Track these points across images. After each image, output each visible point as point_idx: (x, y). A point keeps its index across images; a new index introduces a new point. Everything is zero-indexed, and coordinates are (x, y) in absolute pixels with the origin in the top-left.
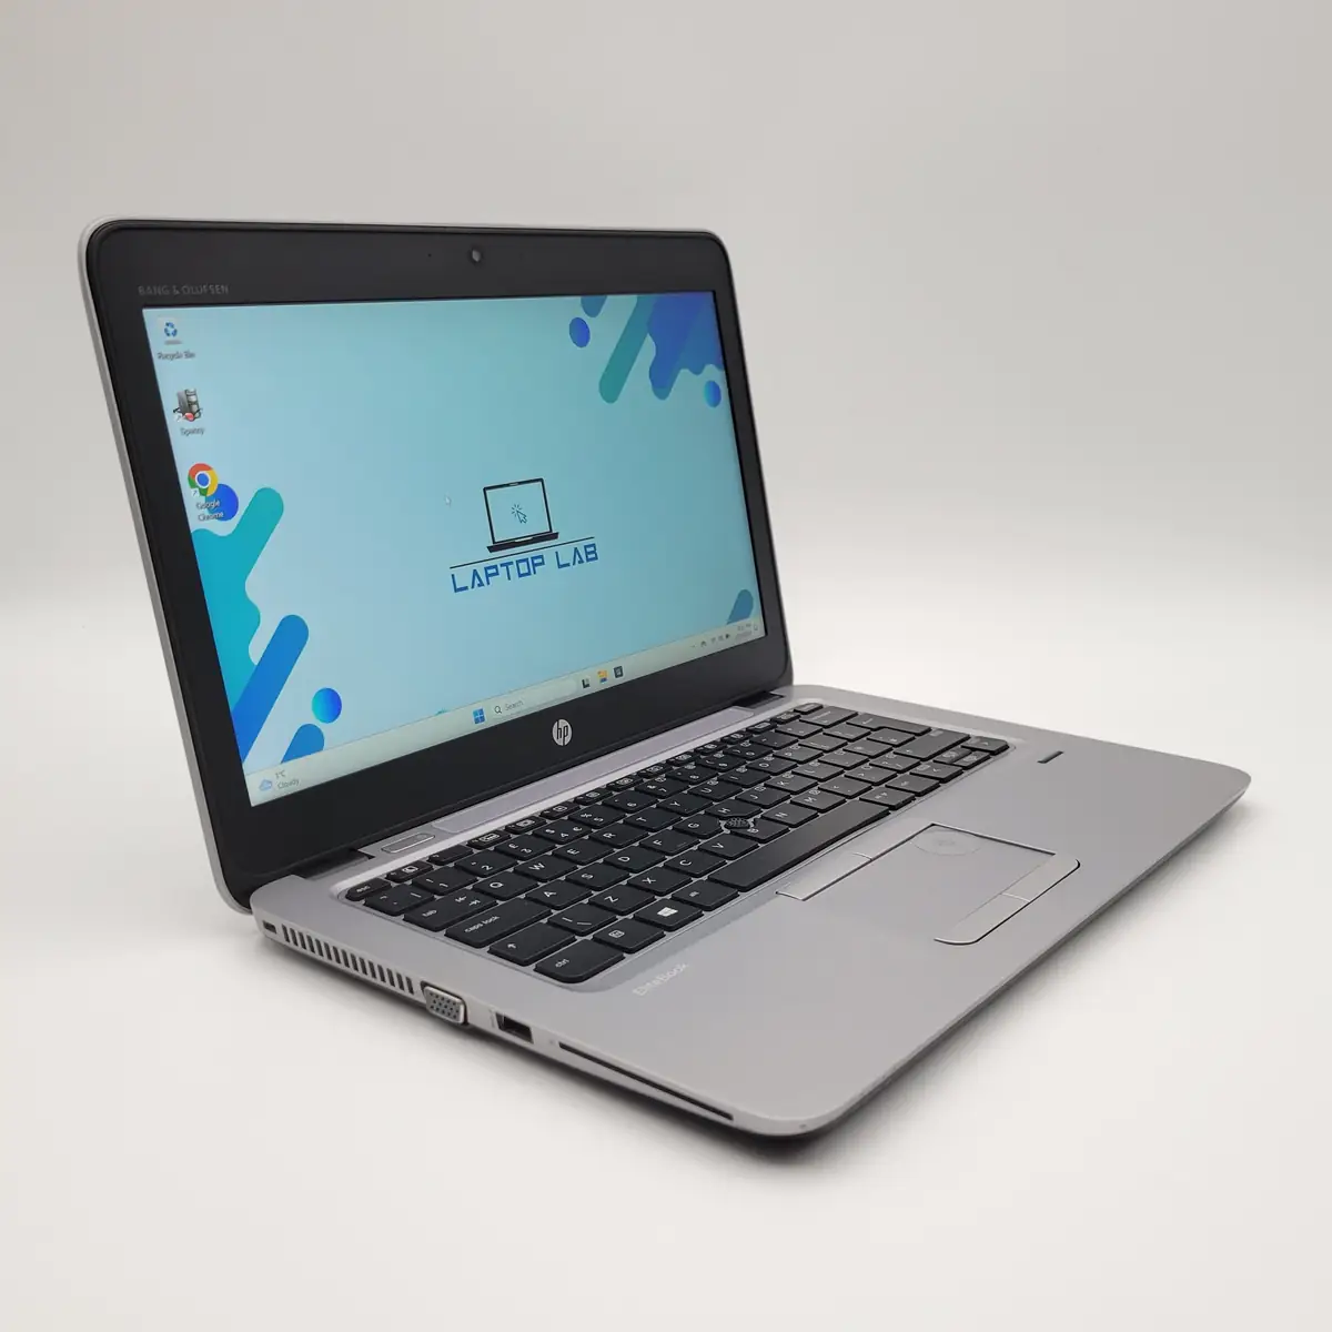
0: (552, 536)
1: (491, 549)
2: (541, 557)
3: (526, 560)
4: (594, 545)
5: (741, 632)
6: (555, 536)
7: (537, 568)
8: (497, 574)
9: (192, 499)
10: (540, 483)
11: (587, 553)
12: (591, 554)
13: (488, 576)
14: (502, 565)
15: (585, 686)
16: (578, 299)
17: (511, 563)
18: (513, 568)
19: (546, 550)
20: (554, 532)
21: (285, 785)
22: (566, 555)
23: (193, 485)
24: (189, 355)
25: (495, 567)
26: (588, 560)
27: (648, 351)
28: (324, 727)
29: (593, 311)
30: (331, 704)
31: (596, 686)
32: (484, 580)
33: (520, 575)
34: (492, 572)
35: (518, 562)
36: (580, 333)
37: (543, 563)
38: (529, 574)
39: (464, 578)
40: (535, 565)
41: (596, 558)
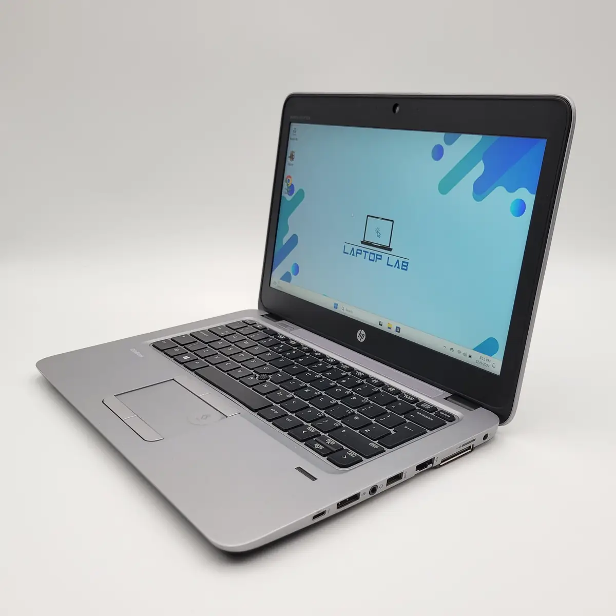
0: (388, 249)
1: (362, 242)
2: (381, 256)
3: (374, 254)
4: (407, 263)
5: (481, 361)
6: (391, 250)
7: (377, 260)
8: (361, 254)
9: (285, 186)
10: (392, 222)
11: (403, 265)
12: (405, 266)
13: (357, 253)
14: (364, 251)
15: (380, 325)
16: (443, 134)
17: (368, 252)
18: (368, 255)
19: (385, 254)
20: (391, 247)
21: (279, 287)
22: (393, 261)
23: (286, 181)
24: (297, 139)
25: (361, 251)
26: (402, 269)
27: (479, 169)
28: (293, 276)
29: (449, 142)
30: (296, 269)
31: (384, 328)
32: (355, 254)
33: (370, 259)
34: (359, 252)
35: (371, 253)
36: (438, 153)
37: (380, 259)
38: (373, 261)
39: (348, 250)
40: (377, 258)
41: (406, 270)
